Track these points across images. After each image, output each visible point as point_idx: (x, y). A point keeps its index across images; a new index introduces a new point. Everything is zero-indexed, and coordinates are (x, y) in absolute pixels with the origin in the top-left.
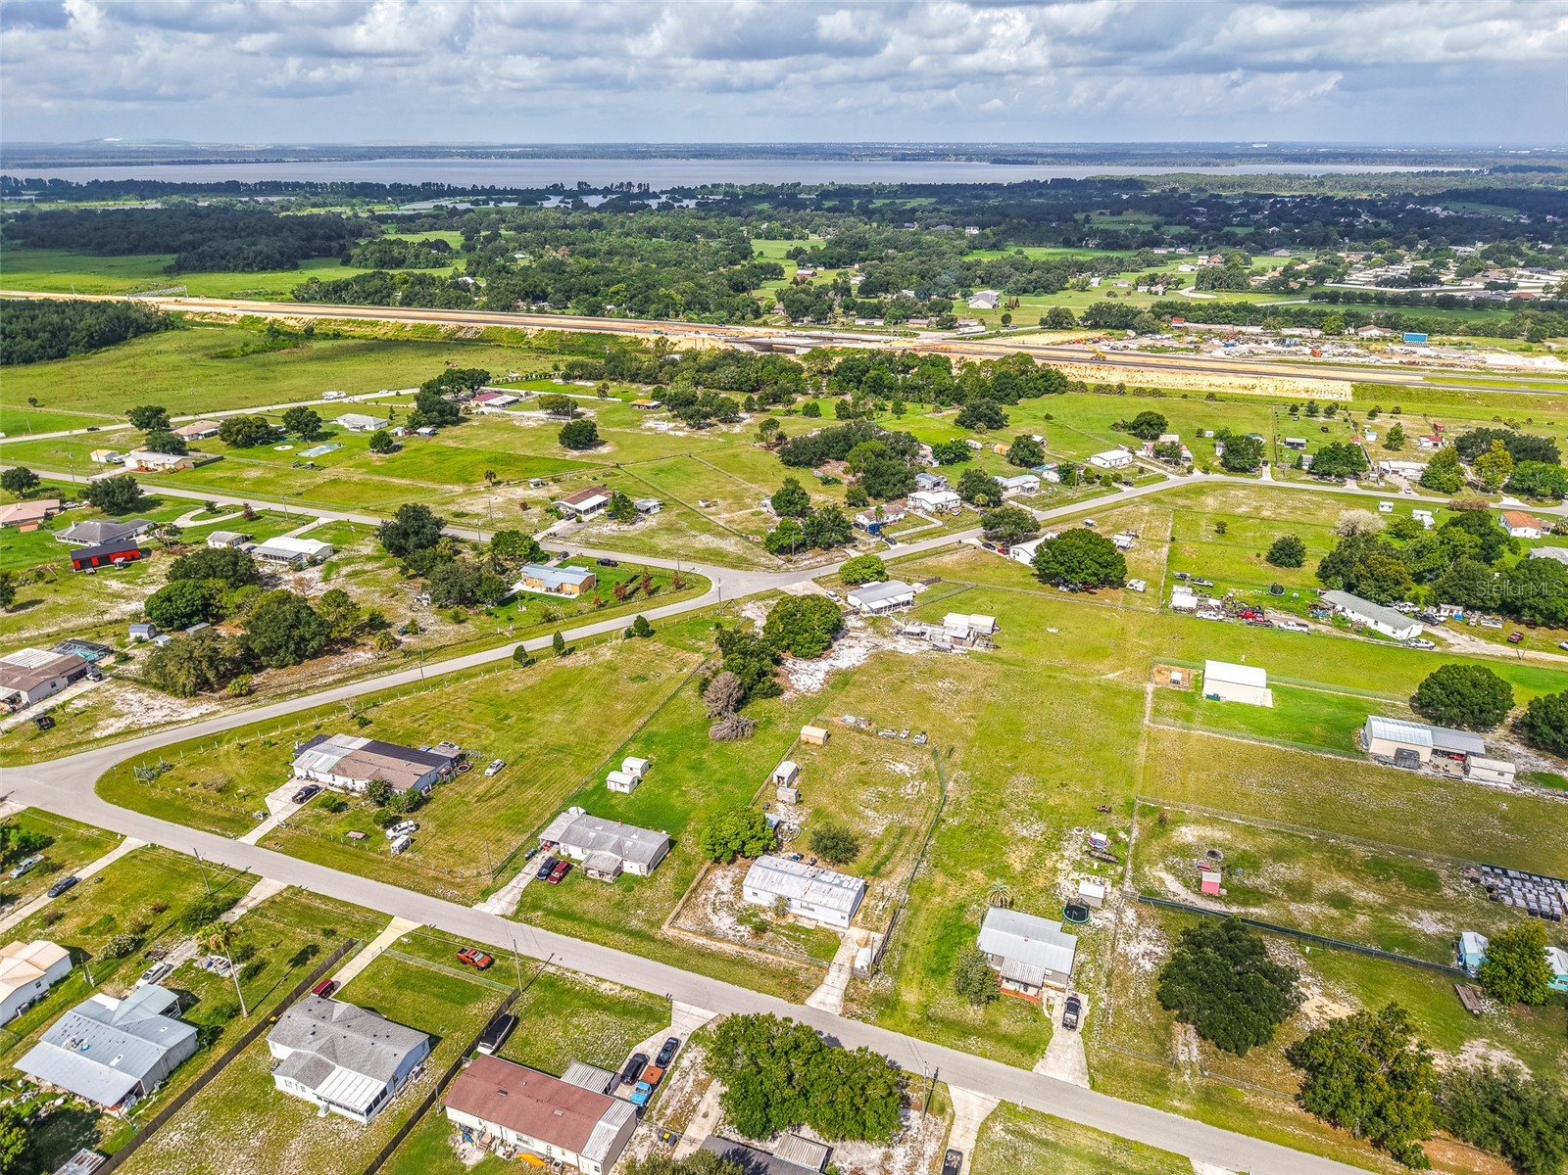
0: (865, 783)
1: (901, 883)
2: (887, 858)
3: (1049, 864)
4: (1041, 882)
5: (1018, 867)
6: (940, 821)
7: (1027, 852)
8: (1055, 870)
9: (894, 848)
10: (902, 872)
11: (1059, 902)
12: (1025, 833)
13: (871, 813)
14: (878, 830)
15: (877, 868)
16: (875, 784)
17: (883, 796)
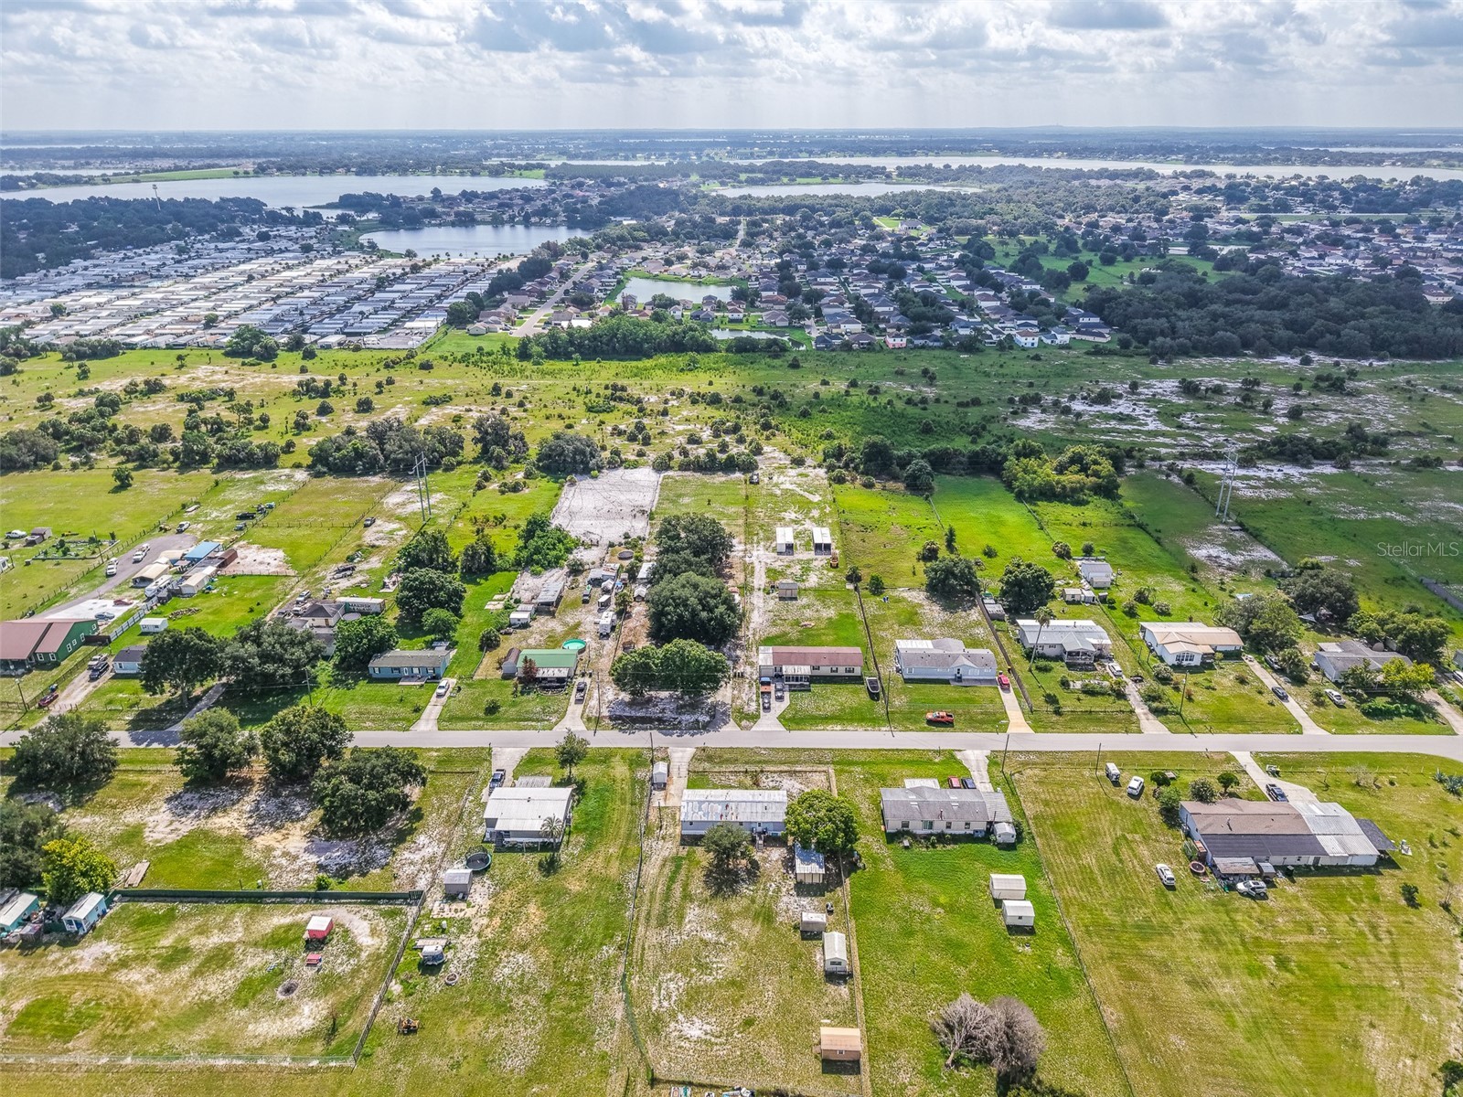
0: (733, 983)
1: (650, 857)
2: (672, 880)
3: (497, 921)
4: (508, 896)
5: (532, 908)
6: (626, 948)
7: (521, 931)
8: (491, 915)
9: (667, 896)
10: (651, 869)
11: (492, 877)
12: (520, 957)
13: (709, 936)
14: (692, 912)
15: (678, 867)
16: (719, 985)
17: (704, 968)
